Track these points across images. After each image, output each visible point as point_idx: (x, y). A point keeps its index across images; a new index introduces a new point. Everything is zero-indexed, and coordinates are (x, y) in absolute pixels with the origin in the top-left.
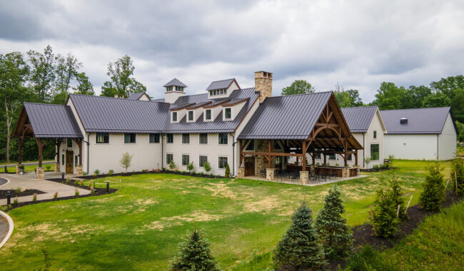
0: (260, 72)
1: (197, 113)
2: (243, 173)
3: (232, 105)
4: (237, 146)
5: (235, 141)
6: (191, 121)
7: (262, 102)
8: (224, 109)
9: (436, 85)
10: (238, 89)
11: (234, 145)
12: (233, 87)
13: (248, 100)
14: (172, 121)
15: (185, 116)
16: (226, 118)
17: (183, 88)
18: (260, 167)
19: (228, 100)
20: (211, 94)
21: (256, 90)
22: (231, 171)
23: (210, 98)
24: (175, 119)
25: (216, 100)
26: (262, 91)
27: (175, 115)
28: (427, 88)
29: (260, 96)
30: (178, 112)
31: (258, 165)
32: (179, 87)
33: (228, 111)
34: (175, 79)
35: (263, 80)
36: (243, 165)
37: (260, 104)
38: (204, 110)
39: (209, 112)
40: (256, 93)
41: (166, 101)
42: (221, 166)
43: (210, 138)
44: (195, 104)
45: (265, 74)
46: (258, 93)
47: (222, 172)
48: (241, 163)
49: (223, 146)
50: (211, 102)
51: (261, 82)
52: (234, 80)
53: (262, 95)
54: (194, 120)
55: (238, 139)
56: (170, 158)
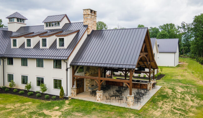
0: (87, 10)
1: (34, 41)
2: (76, 93)
3: (65, 35)
4: (70, 71)
5: (69, 66)
6: (29, 48)
7: (89, 33)
8: (58, 38)
9: (161, 27)
10: (69, 22)
11: (67, 70)
12: (65, 21)
13: (78, 32)
14: (12, 47)
15: (24, 43)
16: (60, 46)
17: (23, 20)
18: (89, 85)
19: (61, 31)
20: (47, 26)
21: (85, 24)
22: (65, 92)
23: (46, 28)
24: (15, 45)
25: (51, 30)
26: (90, 25)
27: (15, 41)
28: (157, 28)
29: (87, 29)
30: (18, 40)
31: (87, 84)
32: (21, 19)
33: (62, 40)
34: (16, 13)
35: (90, 16)
36: (75, 87)
37: (88, 35)
38: (40, 39)
39: (44, 41)
40: (85, 26)
41: (9, 30)
42: (56, 87)
43: (45, 63)
44: (33, 33)
45: (91, 11)
46: (86, 26)
47: (57, 92)
48: (73, 85)
49: (57, 70)
50: (46, 32)
51: (89, 18)
52: (66, 16)
53: (90, 28)
54: (32, 47)
55: (70, 65)
56: (11, 77)
